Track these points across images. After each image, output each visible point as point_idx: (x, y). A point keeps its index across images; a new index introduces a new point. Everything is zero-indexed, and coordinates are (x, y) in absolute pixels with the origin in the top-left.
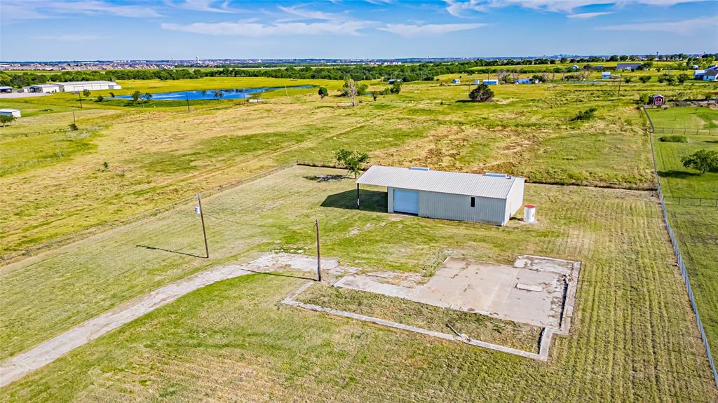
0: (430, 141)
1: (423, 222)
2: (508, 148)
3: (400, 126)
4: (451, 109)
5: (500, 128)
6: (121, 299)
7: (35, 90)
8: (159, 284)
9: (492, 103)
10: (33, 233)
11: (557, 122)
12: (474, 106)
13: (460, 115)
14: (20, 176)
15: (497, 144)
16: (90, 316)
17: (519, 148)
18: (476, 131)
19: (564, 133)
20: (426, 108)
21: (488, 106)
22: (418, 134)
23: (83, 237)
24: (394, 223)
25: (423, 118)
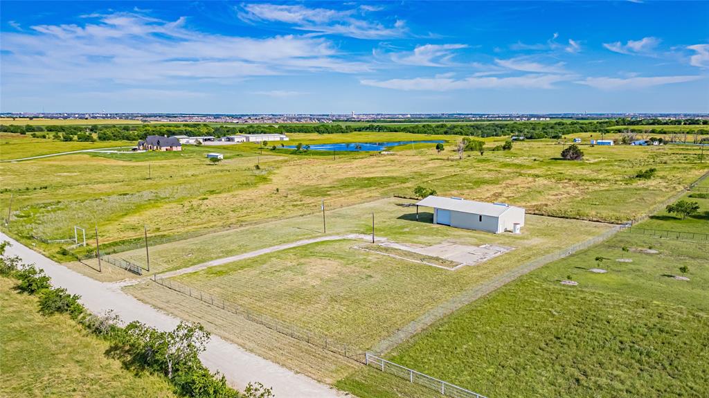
0: (500, 187)
1: (450, 229)
2: (556, 195)
3: (486, 176)
4: (541, 165)
5: (566, 181)
6: (284, 242)
7: (229, 140)
8: (301, 239)
9: (581, 162)
10: (242, 219)
11: (620, 179)
13: (542, 170)
15: (551, 192)
17: (565, 195)
18: (545, 182)
19: (615, 187)
20: (519, 163)
25: (510, 170)
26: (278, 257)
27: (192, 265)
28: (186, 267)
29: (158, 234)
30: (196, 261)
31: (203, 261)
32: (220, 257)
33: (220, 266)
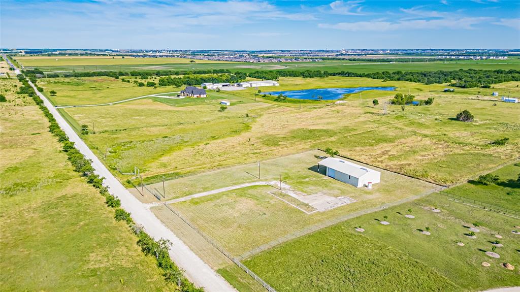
1: (333, 181)
2: (424, 156)
3: (390, 133)
5: (442, 142)
6: (235, 184)
7: (239, 85)
8: (245, 183)
10: (221, 163)
11: (481, 143)
14: (223, 140)
16: (227, 186)
17: (430, 157)
19: (471, 151)
20: (423, 122)
22: (391, 141)
23: (233, 166)
25: (411, 129)
26: (227, 195)
27: (186, 196)
28: (182, 197)
29: (176, 171)
30: (188, 193)
31: (191, 194)
32: (200, 192)
33: (198, 198)
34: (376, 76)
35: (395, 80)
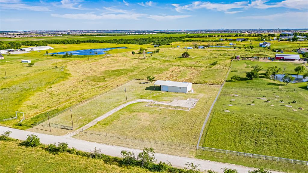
0: (170, 72)
1: (170, 93)
2: (191, 74)
3: (161, 67)
4: (176, 60)
5: (190, 67)
7: (22, 50)
9: (189, 58)
11: (206, 65)
12: (183, 59)
13: (179, 63)
15: (189, 73)
17: (194, 74)
18: (183, 68)
19: (207, 69)
20: (169, 60)
21: (187, 59)
22: (167, 70)
23: (94, 97)
24: (163, 93)
25: (168, 64)
26: (121, 114)
31: (91, 120)
32: (96, 117)
33: (102, 121)
34: (111, 42)
35: (123, 44)
